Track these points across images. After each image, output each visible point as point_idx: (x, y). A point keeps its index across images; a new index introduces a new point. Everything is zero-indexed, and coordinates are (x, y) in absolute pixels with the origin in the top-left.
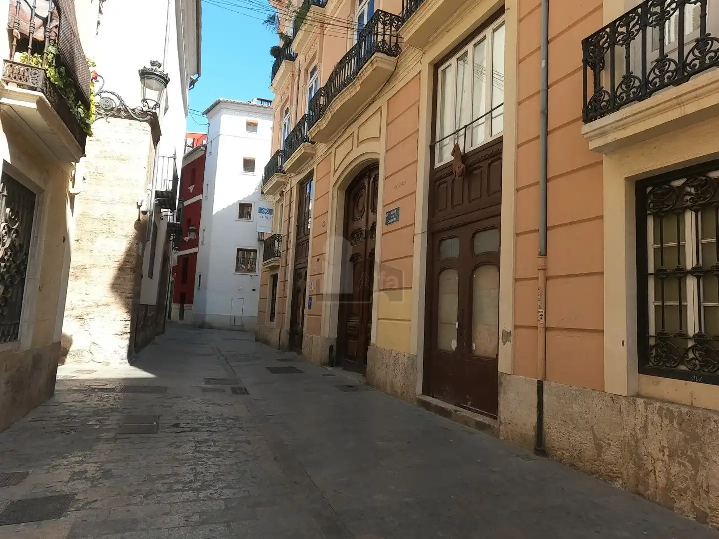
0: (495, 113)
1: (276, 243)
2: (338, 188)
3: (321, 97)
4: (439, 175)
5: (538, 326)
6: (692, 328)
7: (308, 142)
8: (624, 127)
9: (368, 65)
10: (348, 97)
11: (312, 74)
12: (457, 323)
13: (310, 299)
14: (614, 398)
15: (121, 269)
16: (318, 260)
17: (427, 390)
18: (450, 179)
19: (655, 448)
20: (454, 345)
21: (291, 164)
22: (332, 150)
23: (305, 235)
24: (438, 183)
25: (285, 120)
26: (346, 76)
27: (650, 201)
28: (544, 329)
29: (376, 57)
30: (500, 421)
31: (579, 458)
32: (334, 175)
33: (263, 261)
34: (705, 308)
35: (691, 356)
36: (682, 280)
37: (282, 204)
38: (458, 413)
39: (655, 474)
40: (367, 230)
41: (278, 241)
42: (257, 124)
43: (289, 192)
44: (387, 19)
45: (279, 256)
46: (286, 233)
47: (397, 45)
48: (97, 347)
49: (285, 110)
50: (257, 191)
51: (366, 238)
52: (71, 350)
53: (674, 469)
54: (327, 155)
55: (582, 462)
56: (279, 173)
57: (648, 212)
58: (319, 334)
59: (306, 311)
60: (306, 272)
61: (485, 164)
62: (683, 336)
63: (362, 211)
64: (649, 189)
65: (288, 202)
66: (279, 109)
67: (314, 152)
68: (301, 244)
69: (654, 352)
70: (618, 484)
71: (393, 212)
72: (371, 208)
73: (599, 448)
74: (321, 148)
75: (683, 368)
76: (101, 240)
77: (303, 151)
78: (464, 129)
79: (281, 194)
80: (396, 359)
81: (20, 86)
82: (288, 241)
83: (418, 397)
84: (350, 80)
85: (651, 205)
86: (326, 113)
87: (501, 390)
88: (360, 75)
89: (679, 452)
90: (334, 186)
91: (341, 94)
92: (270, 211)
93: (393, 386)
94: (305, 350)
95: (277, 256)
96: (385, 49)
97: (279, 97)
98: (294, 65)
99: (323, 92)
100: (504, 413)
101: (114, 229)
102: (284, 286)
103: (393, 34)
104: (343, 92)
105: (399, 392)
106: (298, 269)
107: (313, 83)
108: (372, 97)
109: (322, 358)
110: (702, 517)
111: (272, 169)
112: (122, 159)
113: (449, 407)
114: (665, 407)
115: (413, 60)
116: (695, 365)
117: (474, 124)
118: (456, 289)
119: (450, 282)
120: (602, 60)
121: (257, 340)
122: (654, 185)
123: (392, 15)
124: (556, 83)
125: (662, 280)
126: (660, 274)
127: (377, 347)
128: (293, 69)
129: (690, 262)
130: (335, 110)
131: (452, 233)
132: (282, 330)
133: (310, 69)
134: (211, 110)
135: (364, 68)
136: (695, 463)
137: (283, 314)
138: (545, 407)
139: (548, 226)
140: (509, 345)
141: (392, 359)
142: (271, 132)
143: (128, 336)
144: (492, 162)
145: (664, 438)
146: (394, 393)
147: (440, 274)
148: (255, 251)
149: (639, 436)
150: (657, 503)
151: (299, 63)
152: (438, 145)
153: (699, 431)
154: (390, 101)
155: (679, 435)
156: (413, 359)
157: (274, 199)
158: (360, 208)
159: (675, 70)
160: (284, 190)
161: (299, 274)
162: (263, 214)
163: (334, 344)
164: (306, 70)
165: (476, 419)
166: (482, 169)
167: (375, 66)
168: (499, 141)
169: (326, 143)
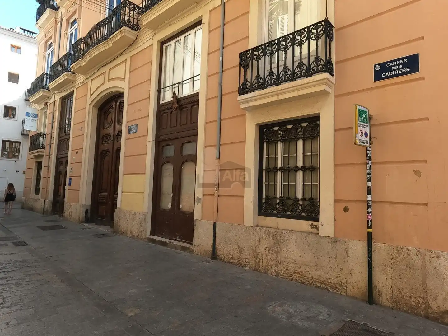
0: (195, 79)
1: (41, 138)
2: (93, 106)
3: (82, 44)
4: (163, 108)
5: (215, 194)
6: (279, 195)
7: (70, 72)
8: (256, 100)
9: (118, 33)
10: (103, 49)
11: (73, 24)
12: (172, 193)
13: (70, 179)
14: (247, 228)
16: (77, 153)
17: (153, 233)
18: (169, 111)
19: (263, 248)
20: (170, 206)
21: (55, 85)
22: (89, 80)
23: (67, 135)
24: (162, 113)
25: (49, 51)
26: (101, 35)
27: (265, 135)
28: (217, 196)
29: (124, 29)
30: (194, 245)
31: (232, 258)
32: (90, 97)
33: (30, 151)
34: (283, 185)
35: (278, 206)
36: (276, 173)
37: (47, 111)
38: (171, 243)
39: (262, 260)
40: (114, 136)
41: (43, 138)
42: (21, 48)
43: (53, 104)
44: (131, 6)
45: (44, 149)
46: (50, 132)
47: (137, 24)
49: (49, 44)
50: (21, 98)
51: (114, 140)
53: (270, 256)
54: (85, 83)
55: (233, 260)
56: (44, 90)
57: (264, 141)
58: (77, 202)
59: (67, 187)
60: (67, 161)
61: (189, 106)
62: (275, 198)
63: (110, 122)
64: (265, 130)
65: (52, 110)
66: (43, 42)
67: (74, 79)
68: (63, 141)
69: (264, 205)
70: (248, 268)
71: (134, 127)
72: (117, 122)
73: (240, 252)
74: (80, 78)
75: (275, 212)
77: (66, 77)
78: (178, 84)
79: (46, 104)
80: (134, 216)
82: (51, 138)
83: (147, 237)
84: (104, 39)
85: (266, 137)
86: (85, 56)
87: (195, 228)
88: (112, 37)
89: (272, 248)
90: (90, 104)
91: (98, 46)
92: (36, 116)
93: (131, 232)
94: (66, 214)
95: (42, 148)
96: (130, 25)
97: (43, 34)
98: (57, 14)
99: (83, 41)
100: (196, 240)
102: (48, 170)
103: (135, 17)
104: (99, 46)
105: (136, 235)
106: (60, 158)
107: (74, 31)
108: (120, 52)
109: (80, 218)
110: (278, 275)
111: (38, 85)
113: (167, 240)
114: (267, 230)
115: (148, 36)
116: (279, 210)
117: (184, 82)
118: (172, 174)
119: (168, 171)
120: (248, 65)
121: (23, 208)
122: (267, 129)
123: (135, 4)
124: (227, 70)
125: (269, 172)
126: (268, 170)
127: (121, 209)
128: (57, 16)
129: (279, 165)
130: (93, 55)
131: (169, 142)
132: (46, 201)
133: (72, 20)
135: (115, 34)
136: (277, 252)
137: (47, 189)
138: (217, 235)
139: (221, 144)
140: (200, 204)
141: (131, 216)
142: (36, 58)
144: (193, 105)
145: (267, 244)
146: (133, 237)
147: (162, 166)
148: (20, 143)
149: (257, 244)
150: (263, 273)
151: (62, 13)
152: (162, 90)
153: (279, 239)
154: (132, 57)
155: (273, 241)
156: (145, 215)
157: (39, 107)
158: (109, 120)
159: (290, 74)
160: (48, 102)
161: (61, 162)
162: (29, 117)
163: (89, 209)
164: (68, 20)
165: (182, 245)
166: (187, 108)
167: (123, 34)
168: (197, 94)
169: (84, 75)
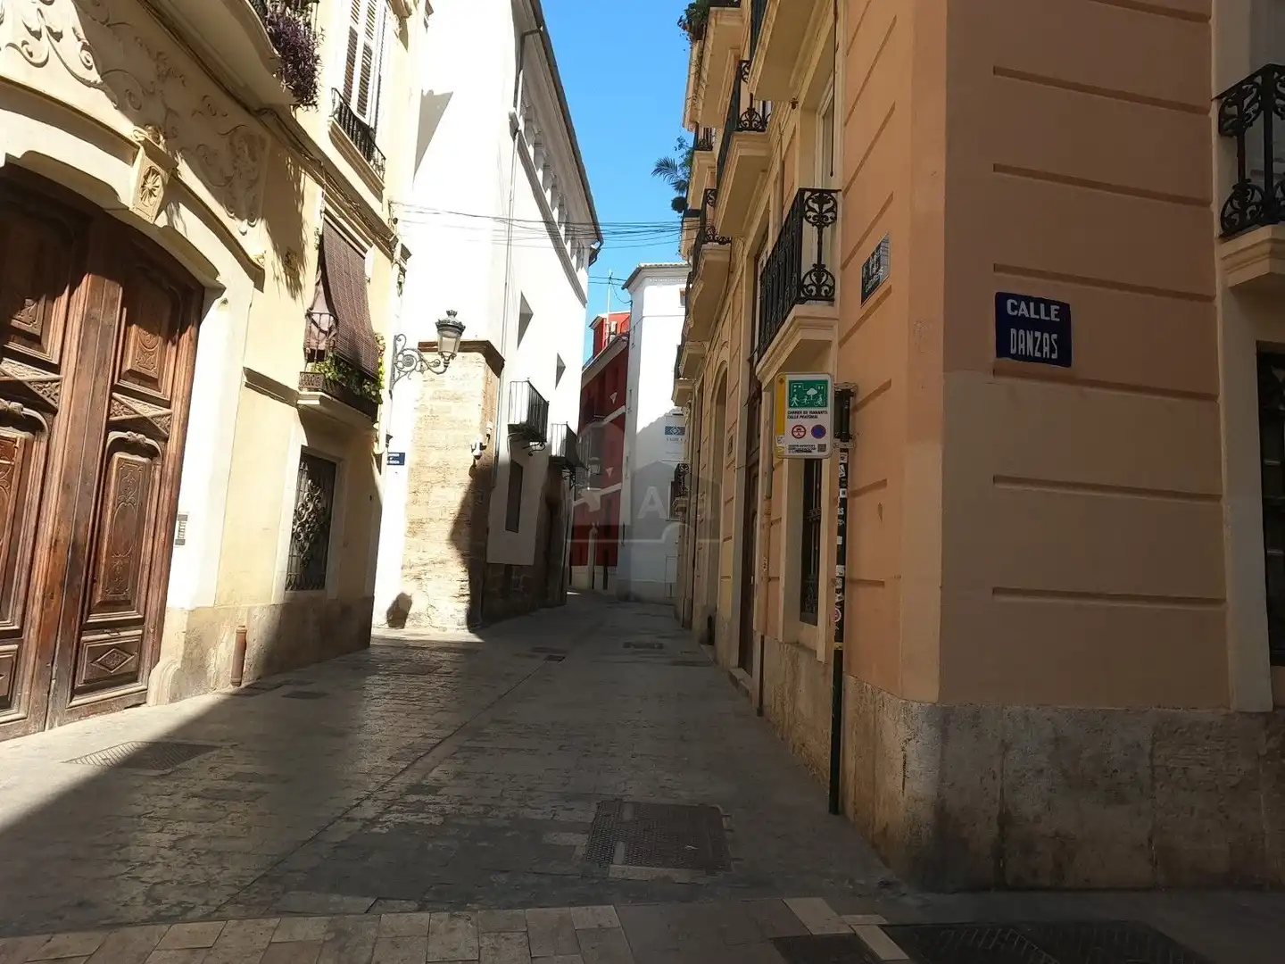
15: (457, 523)
41: (684, 474)
48: (434, 611)
52: (410, 612)
76: (437, 490)
81: (310, 390)
92: (682, 431)
101: (449, 477)
112: (457, 398)
134: (633, 282)
143: (467, 598)
162: (671, 436)
